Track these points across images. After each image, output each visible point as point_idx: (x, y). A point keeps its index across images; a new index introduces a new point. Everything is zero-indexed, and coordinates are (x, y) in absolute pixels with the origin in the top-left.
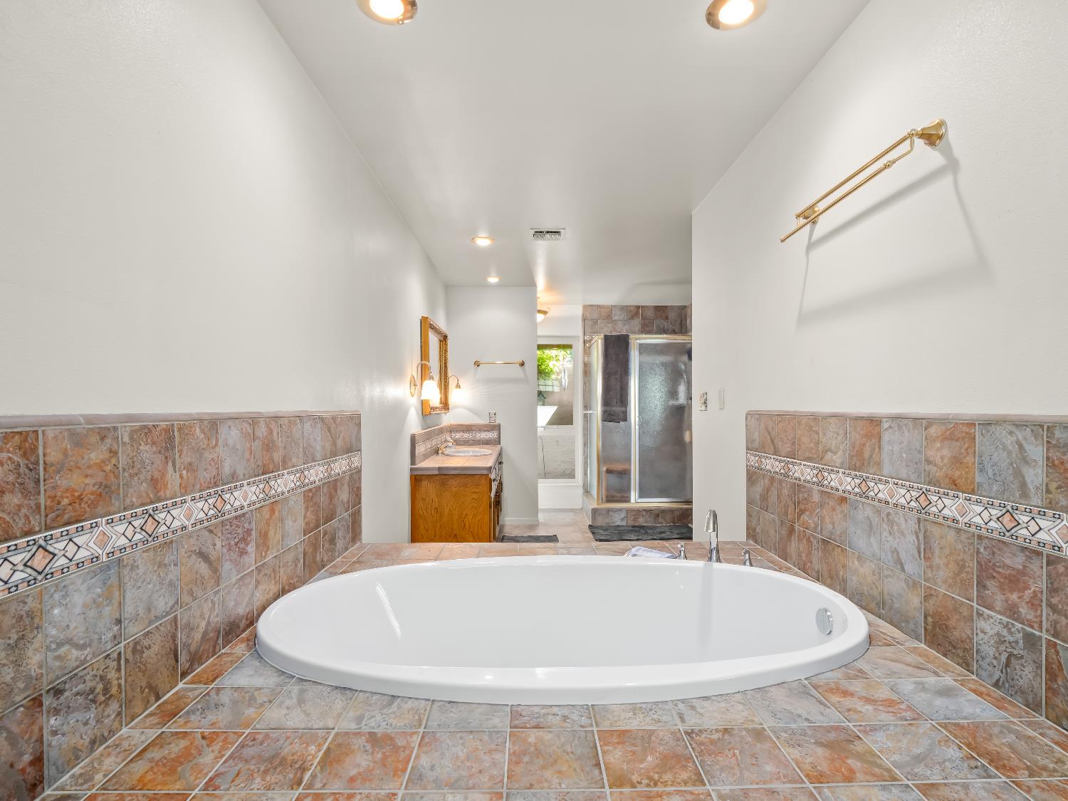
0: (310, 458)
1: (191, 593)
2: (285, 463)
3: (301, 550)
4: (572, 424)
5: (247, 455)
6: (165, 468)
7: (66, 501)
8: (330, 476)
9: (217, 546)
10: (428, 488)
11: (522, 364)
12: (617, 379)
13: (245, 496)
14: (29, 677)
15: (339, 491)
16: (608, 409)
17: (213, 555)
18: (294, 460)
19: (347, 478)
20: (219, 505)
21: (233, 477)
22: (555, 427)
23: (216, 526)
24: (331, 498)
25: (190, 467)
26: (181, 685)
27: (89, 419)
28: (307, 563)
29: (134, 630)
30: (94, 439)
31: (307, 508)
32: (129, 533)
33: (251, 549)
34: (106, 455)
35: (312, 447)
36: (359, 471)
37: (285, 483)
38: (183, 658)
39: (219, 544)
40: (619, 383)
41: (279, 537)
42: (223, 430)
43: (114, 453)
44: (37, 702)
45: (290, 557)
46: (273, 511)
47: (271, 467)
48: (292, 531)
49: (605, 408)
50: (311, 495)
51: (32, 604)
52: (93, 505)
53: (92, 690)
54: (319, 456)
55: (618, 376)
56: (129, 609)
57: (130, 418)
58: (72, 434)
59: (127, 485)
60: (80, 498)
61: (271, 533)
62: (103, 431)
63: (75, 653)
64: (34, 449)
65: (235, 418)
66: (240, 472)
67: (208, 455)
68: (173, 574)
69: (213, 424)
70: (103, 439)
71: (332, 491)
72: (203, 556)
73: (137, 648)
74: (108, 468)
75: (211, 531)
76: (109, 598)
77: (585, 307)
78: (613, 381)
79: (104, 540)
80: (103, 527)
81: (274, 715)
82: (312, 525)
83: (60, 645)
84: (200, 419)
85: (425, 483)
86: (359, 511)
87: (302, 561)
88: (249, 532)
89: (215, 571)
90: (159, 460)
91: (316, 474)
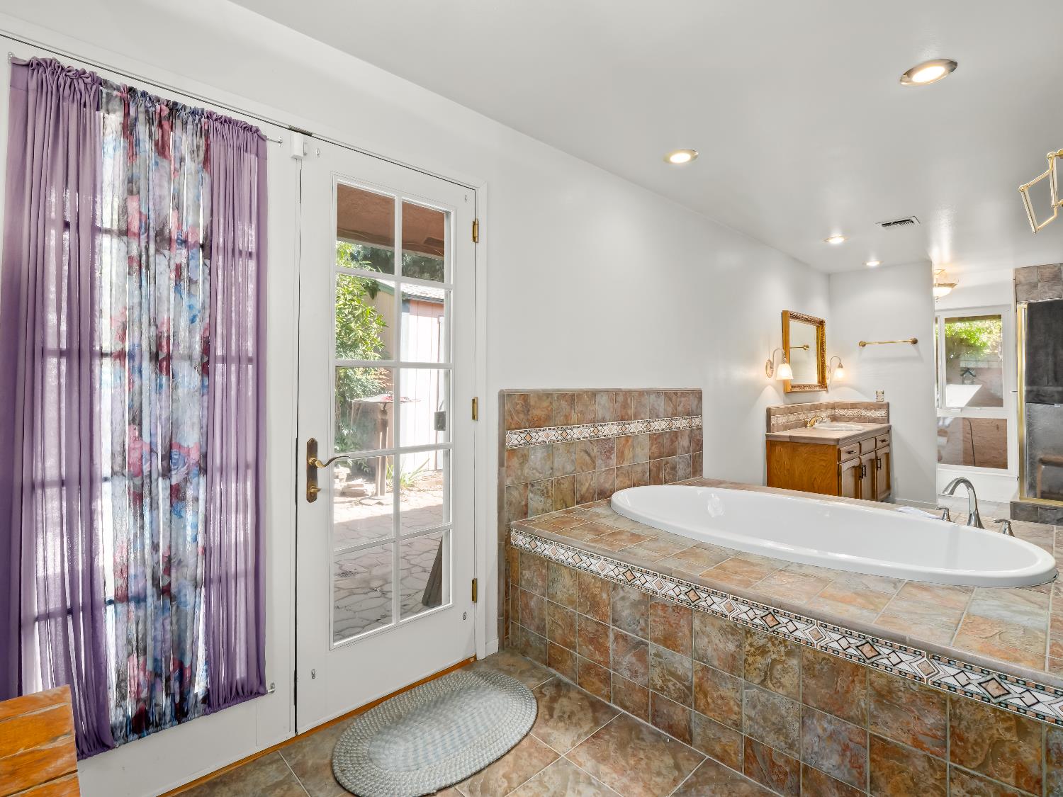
0: (655, 415)
1: (582, 468)
2: (636, 417)
3: (647, 467)
4: (1002, 406)
5: (612, 409)
6: (571, 412)
7: (535, 419)
8: (670, 428)
9: (595, 451)
10: (781, 452)
11: (915, 342)
12: (1047, 355)
13: (611, 430)
14: (524, 476)
15: (679, 438)
16: (1035, 388)
17: (592, 454)
18: (643, 416)
19: (688, 432)
20: (596, 431)
21: (603, 420)
22: (978, 408)
23: (594, 441)
24: (672, 442)
25: (581, 412)
26: (576, 506)
27: (544, 391)
28: (652, 475)
29: (558, 475)
30: (545, 398)
31: (652, 445)
32: (556, 435)
33: (613, 456)
34: (548, 404)
35: (656, 409)
36: (700, 429)
37: (635, 427)
38: (578, 495)
39: (595, 450)
40: (1051, 358)
41: (631, 455)
42: (598, 397)
43: (551, 403)
44: (526, 485)
45: (639, 469)
46: (627, 441)
47: (627, 417)
48: (642, 456)
49: (1030, 388)
50: (655, 437)
51: (526, 452)
52: (544, 422)
53: (543, 490)
54: (661, 415)
55: (1050, 350)
56: (556, 465)
57: (558, 390)
58: (538, 395)
59: (555, 417)
60: (540, 419)
61: (626, 452)
62: (548, 395)
63: (537, 474)
64: (527, 399)
65: (607, 391)
66: (608, 418)
67: (591, 408)
68: (574, 457)
69: (594, 394)
70: (548, 397)
71: (674, 438)
72: (586, 452)
73: (558, 482)
74: (549, 409)
75: (591, 443)
76: (549, 458)
77: (1017, 271)
78: (1041, 357)
79: (548, 436)
80: (547, 431)
81: (603, 521)
82: (656, 455)
83: (533, 469)
84: (586, 392)
85: (778, 448)
86: (701, 456)
87: (648, 474)
88: (612, 448)
89: (594, 462)
90: (568, 408)
91: (660, 425)
